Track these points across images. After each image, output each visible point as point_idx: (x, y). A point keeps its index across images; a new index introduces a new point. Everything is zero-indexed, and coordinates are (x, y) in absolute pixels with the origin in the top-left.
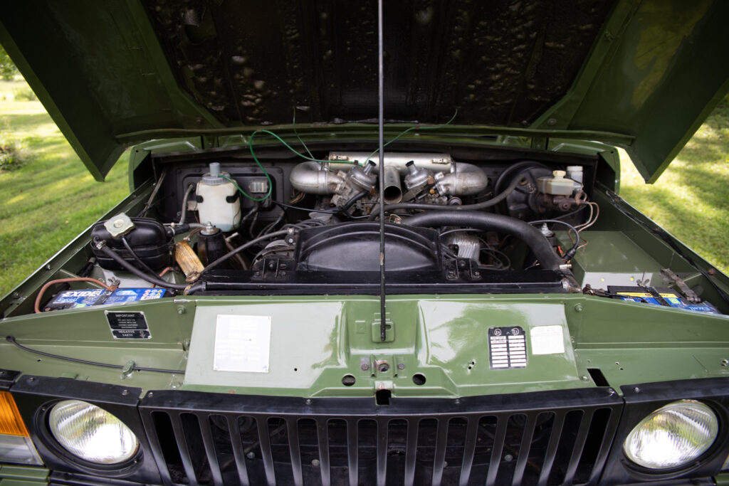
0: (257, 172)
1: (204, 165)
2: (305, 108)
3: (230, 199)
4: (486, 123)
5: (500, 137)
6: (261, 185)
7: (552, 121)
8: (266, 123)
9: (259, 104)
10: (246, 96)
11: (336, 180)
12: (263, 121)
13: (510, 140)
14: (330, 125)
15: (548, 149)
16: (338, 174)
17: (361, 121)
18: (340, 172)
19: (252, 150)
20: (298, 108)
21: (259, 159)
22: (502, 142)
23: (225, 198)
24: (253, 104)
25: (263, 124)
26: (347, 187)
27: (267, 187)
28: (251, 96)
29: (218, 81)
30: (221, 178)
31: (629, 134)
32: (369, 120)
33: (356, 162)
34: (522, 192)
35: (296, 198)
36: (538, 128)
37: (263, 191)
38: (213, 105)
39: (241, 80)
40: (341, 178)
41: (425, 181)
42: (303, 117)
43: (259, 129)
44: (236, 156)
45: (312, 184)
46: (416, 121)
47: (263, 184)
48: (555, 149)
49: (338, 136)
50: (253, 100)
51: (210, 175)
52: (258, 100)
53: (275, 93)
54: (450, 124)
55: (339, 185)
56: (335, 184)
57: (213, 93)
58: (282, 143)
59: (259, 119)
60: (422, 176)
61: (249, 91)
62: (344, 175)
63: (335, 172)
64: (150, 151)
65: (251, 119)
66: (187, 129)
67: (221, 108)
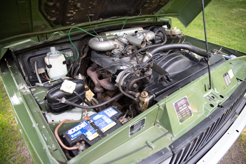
0: (63, 48)
1: (37, 50)
2: (92, 15)
3: (64, 63)
4: (146, 15)
5: (146, 19)
6: (69, 53)
7: (162, 11)
8: (73, 24)
9: (74, 15)
10: (70, 11)
11: (116, 43)
12: (72, 23)
13: (148, 19)
14: (99, 22)
15: (157, 21)
16: (115, 41)
17: (109, 18)
18: (116, 39)
19: (69, 37)
20: (90, 15)
21: (72, 41)
22: (147, 20)
23: (62, 62)
24: (72, 15)
25: (72, 24)
26: (120, 45)
27: (72, 53)
28: (72, 11)
29: (58, 4)
30: (59, 54)
31: (177, 13)
32: (112, 17)
33: (116, 35)
34: (159, 36)
35: (83, 55)
36: (158, 14)
37: (71, 56)
38: (51, 18)
39: (72, 3)
40: (117, 42)
41: (143, 37)
42: (92, 19)
43: (74, 27)
44: (56, 43)
45: (109, 47)
46: (126, 16)
47: (70, 53)
48: (159, 21)
49: (98, 26)
50: (72, 13)
51: (51, 54)
52: (74, 13)
53: (83, 9)
54: (140, 15)
55: (117, 45)
56: (115, 45)
57: (53, 11)
58: (84, 31)
59: (71, 23)
60: (142, 36)
61: (72, 9)
62: (117, 40)
63: (113, 39)
64: (8, 49)
65: (68, 23)
66: (35, 32)
67: (54, 19)
